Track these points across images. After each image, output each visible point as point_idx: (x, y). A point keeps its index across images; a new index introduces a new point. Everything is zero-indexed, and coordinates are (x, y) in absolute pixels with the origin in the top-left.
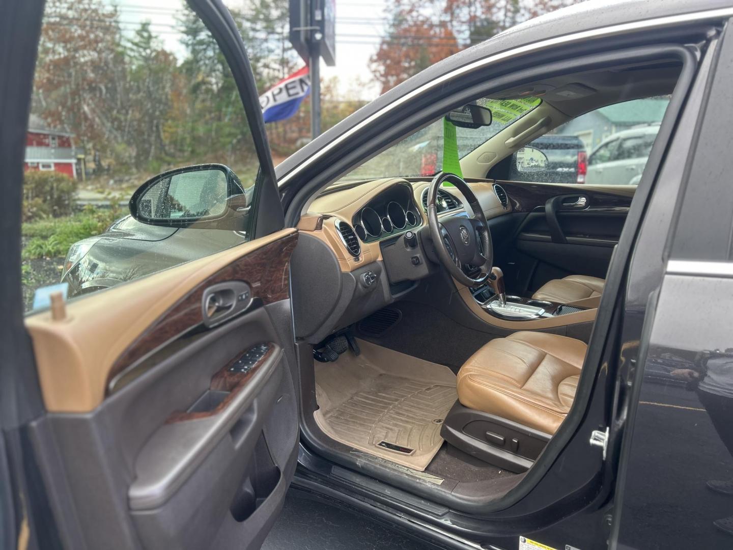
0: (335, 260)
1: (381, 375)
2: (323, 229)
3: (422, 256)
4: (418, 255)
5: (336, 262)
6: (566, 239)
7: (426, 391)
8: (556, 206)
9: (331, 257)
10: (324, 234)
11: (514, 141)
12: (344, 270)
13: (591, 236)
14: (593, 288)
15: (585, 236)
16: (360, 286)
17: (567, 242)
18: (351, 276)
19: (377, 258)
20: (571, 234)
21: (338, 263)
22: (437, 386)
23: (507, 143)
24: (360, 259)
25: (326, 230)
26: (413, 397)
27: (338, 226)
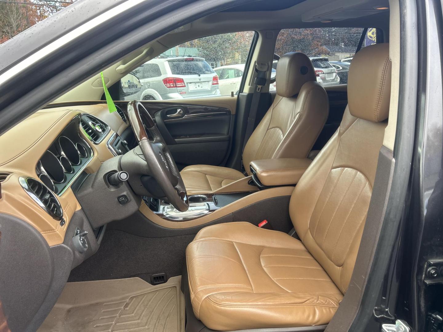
0: (37, 235)
1: (69, 311)
2: (4, 197)
3: (129, 193)
4: (125, 193)
5: (39, 237)
6: (175, 141)
7: (126, 309)
8: (164, 117)
9: (31, 233)
10: (7, 203)
11: (125, 68)
12: (52, 243)
13: (191, 136)
14: (205, 173)
15: (186, 136)
16: (77, 254)
17: (176, 143)
18: (64, 248)
19: (76, 208)
20: (179, 136)
21: (42, 237)
22: (132, 298)
23: (117, 70)
24: (65, 219)
25: (7, 195)
26: (118, 322)
27: (25, 185)
